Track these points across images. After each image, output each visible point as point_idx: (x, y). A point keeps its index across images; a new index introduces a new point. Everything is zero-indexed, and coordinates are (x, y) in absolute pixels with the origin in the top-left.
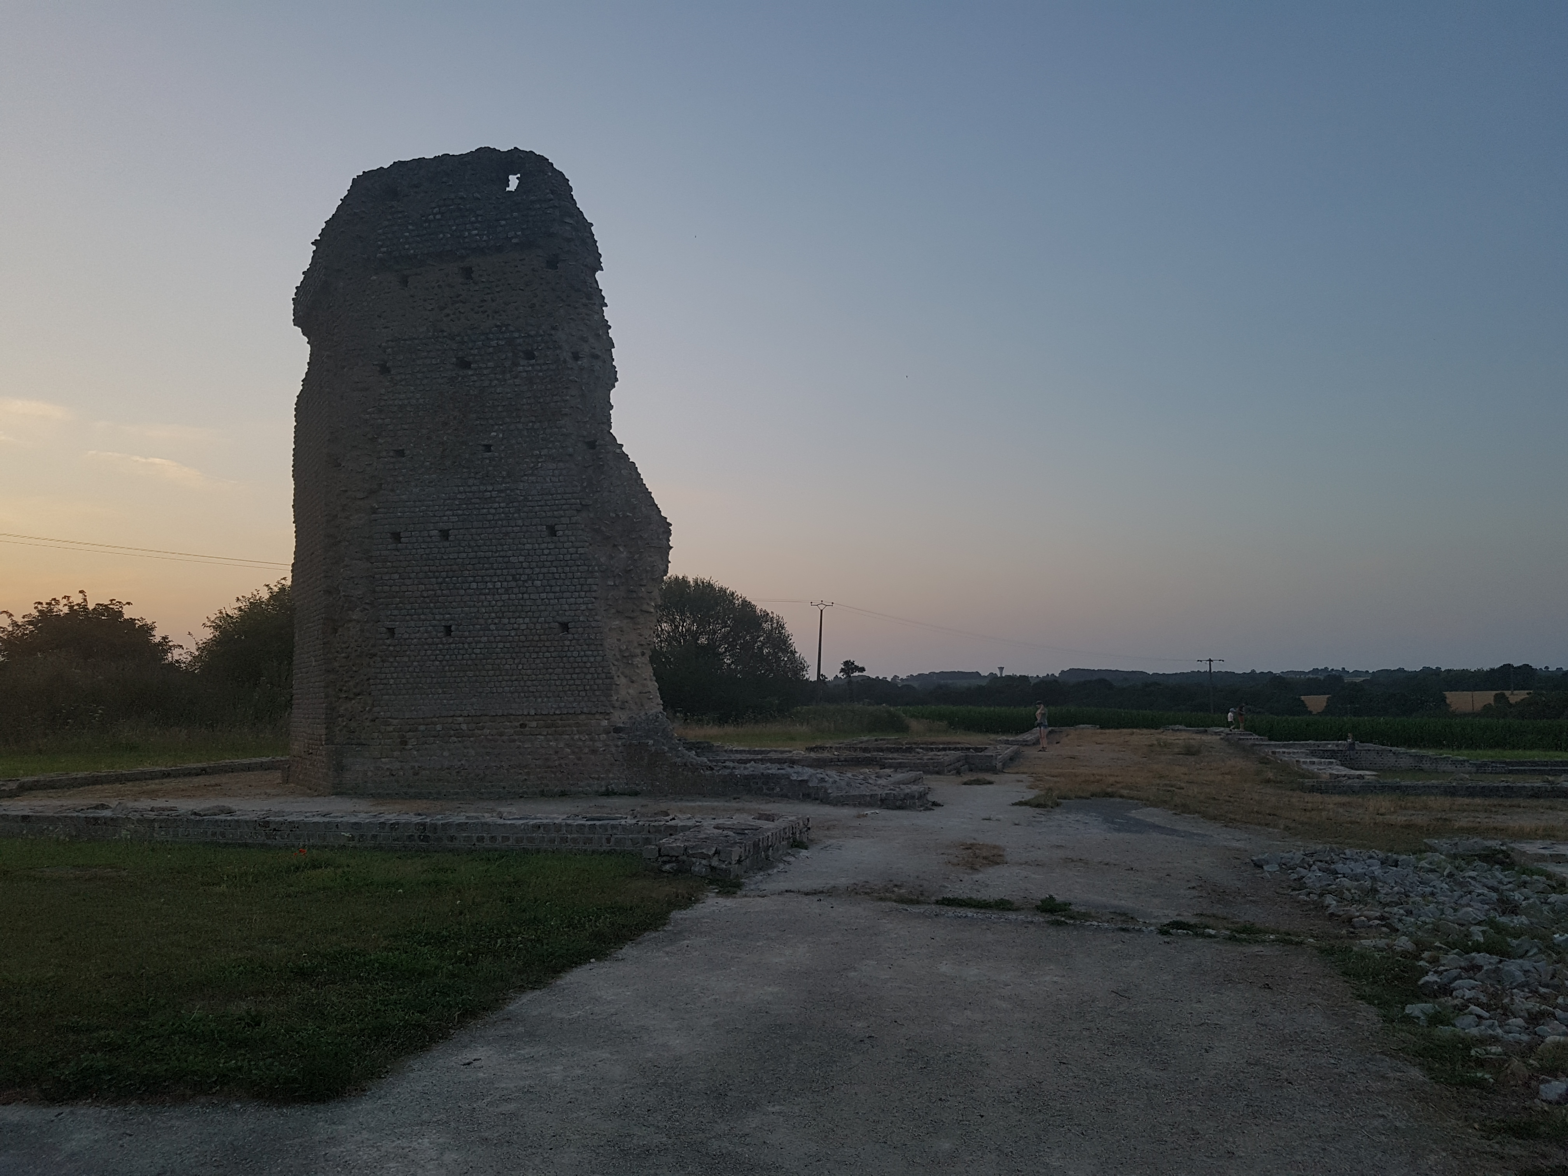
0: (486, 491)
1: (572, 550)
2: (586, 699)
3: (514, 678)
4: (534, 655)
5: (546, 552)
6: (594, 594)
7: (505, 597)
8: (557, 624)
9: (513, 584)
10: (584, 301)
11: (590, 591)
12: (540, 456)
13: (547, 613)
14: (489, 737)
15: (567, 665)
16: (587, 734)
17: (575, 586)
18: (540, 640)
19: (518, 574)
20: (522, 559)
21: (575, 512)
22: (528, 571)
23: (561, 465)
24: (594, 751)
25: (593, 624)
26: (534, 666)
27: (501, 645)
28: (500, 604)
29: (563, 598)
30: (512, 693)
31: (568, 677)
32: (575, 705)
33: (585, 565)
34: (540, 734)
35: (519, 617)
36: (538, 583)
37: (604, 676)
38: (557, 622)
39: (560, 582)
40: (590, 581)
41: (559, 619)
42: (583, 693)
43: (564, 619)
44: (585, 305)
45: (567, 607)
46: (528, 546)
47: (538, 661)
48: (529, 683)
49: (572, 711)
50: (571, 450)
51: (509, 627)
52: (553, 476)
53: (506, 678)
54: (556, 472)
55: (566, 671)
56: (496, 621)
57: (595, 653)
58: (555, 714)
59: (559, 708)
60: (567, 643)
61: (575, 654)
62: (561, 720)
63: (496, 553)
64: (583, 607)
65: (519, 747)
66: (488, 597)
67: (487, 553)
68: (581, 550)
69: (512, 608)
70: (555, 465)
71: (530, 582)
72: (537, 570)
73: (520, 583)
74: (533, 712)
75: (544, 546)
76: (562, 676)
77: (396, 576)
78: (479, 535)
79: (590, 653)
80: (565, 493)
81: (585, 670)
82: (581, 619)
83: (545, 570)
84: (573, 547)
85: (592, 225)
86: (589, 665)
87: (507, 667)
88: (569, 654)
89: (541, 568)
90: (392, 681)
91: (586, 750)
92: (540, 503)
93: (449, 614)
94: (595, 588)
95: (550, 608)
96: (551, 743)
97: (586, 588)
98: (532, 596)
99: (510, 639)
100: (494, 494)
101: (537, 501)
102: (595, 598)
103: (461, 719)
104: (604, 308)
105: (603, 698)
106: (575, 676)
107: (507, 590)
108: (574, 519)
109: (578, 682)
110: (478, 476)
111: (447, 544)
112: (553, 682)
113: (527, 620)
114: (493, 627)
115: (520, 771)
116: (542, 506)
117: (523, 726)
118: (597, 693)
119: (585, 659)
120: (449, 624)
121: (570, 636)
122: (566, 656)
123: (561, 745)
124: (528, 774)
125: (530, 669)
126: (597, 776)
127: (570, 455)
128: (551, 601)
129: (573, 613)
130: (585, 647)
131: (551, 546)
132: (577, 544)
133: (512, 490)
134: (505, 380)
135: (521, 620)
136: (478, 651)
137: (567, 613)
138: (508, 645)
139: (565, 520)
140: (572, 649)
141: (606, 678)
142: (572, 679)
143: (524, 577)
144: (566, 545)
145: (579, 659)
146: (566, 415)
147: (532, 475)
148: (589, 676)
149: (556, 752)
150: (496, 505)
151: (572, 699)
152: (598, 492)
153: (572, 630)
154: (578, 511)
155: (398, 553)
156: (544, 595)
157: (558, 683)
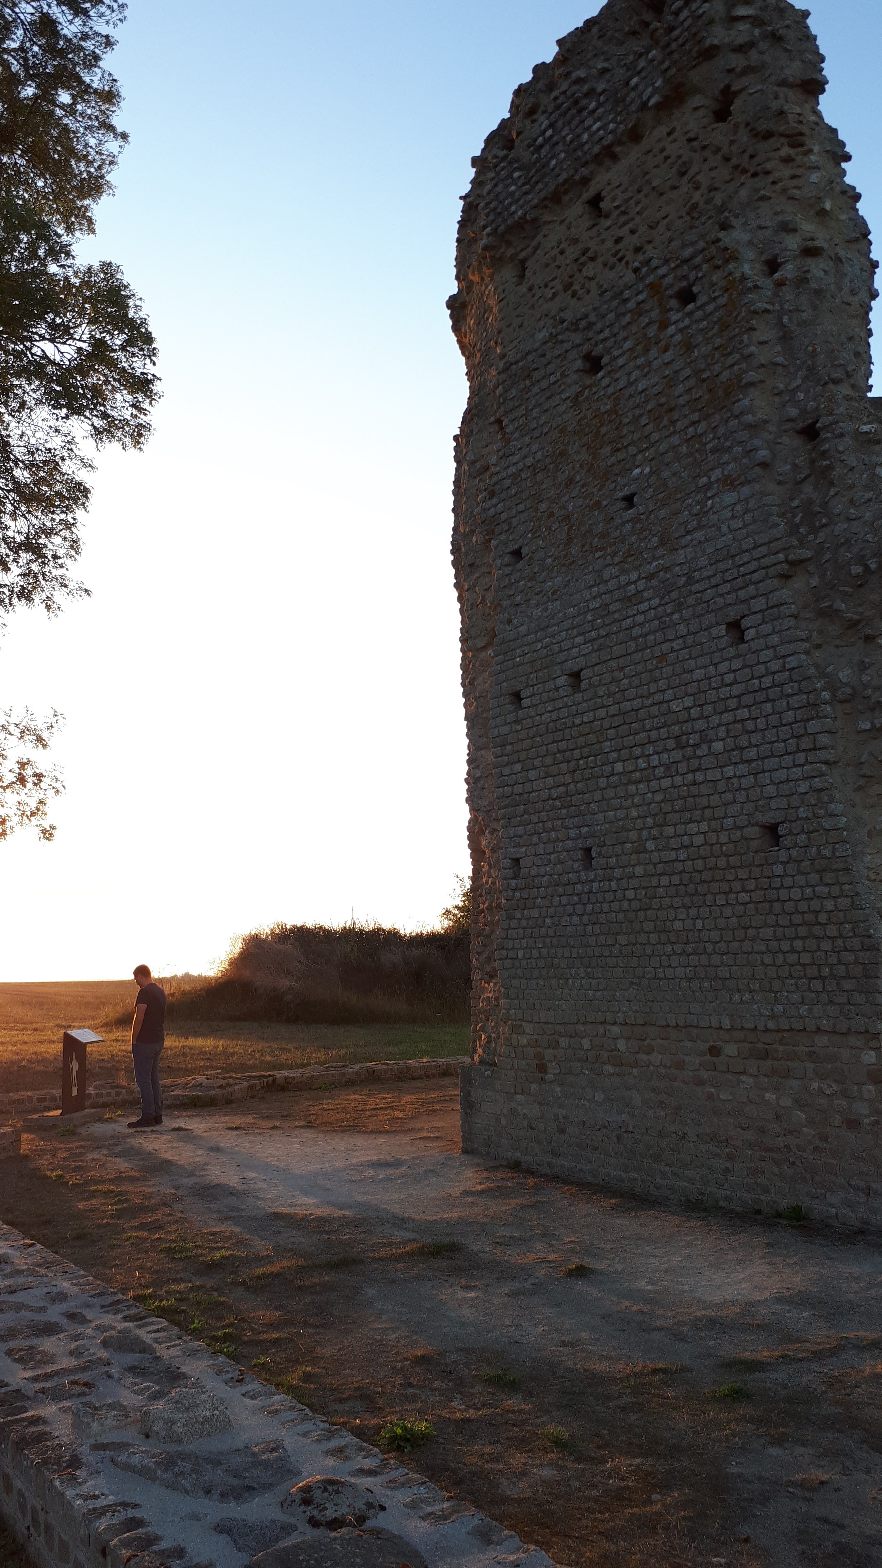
0: (629, 583)
1: (774, 666)
2: (824, 997)
3: (690, 948)
4: (720, 900)
5: (729, 678)
6: (822, 755)
7: (666, 783)
8: (757, 828)
9: (677, 755)
10: (786, 151)
11: (815, 749)
12: (708, 486)
13: (736, 808)
14: (662, 1070)
15: (784, 921)
16: (836, 1081)
17: (784, 741)
18: (729, 867)
19: (684, 734)
20: (688, 702)
21: (776, 582)
22: (700, 725)
23: (746, 490)
24: (853, 1124)
25: (827, 823)
26: (721, 922)
27: (665, 881)
28: (659, 797)
29: (764, 771)
30: (690, 979)
31: (785, 946)
32: (803, 1010)
33: (801, 691)
34: (744, 1073)
35: (691, 821)
36: (718, 746)
37: (856, 943)
38: (757, 824)
39: (756, 738)
40: (813, 726)
41: (760, 818)
42: (817, 985)
43: (769, 818)
44: (788, 160)
45: (771, 790)
46: (698, 674)
47: (728, 911)
48: (716, 959)
49: (798, 1025)
50: (763, 453)
51: (674, 843)
52: (733, 517)
53: (678, 948)
54: (738, 507)
55: (779, 931)
56: (655, 832)
57: (836, 891)
58: (767, 1030)
59: (773, 1017)
60: (778, 869)
61: (796, 893)
62: (781, 1043)
63: (647, 698)
64: (803, 787)
65: (710, 1097)
66: (641, 786)
67: (635, 702)
68: (792, 662)
69: (678, 805)
70: (734, 494)
71: (705, 747)
72: (715, 720)
73: (689, 751)
74: (727, 1023)
75: (723, 667)
76: (774, 945)
77: (518, 767)
78: (622, 669)
79: (826, 890)
80: (756, 547)
81: (817, 930)
82: (802, 812)
83: (727, 717)
84: (776, 657)
85: (806, 14)
86: (823, 918)
87: (678, 925)
88: (783, 894)
89: (721, 713)
90: (521, 954)
91: (837, 1120)
92: (713, 581)
93: (587, 826)
94: (824, 739)
95: (741, 797)
96: (768, 1096)
97: (806, 743)
98: (710, 775)
99: (679, 867)
100: (641, 585)
101: (709, 577)
102: (826, 763)
103: (615, 1030)
104: (844, 165)
105: (859, 998)
106: (798, 944)
107: (667, 767)
108: (774, 599)
109: (806, 958)
110: (616, 559)
111: (578, 697)
112: (758, 957)
113: (704, 826)
114: (651, 845)
115: (717, 1150)
116: (716, 586)
117: (714, 1051)
118: (847, 985)
119: (815, 905)
120: (587, 845)
121: (783, 855)
122: (778, 900)
123: (787, 1102)
124: (731, 1158)
125: (716, 928)
126: (862, 1184)
127: (764, 465)
128: (743, 780)
129: (783, 803)
130: (814, 878)
131: (737, 664)
132: (782, 650)
133: (667, 569)
134: (649, 363)
135: (693, 828)
136: (630, 894)
137: (774, 804)
138: (676, 880)
139: (758, 604)
140: (788, 881)
141: (863, 949)
142: (793, 951)
143: (694, 739)
144: (763, 657)
145: (803, 906)
146: (752, 384)
147: (699, 527)
148: (826, 946)
149: (778, 1117)
150: (643, 607)
151: (796, 997)
152: (823, 526)
153: (786, 842)
154: (786, 577)
155: (518, 727)
156: (729, 771)
157: (768, 959)
